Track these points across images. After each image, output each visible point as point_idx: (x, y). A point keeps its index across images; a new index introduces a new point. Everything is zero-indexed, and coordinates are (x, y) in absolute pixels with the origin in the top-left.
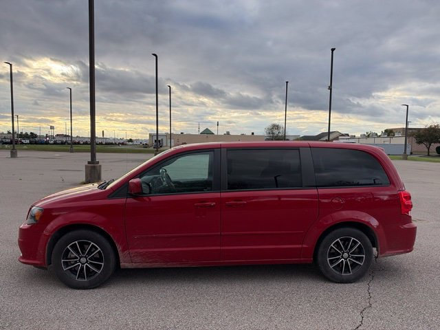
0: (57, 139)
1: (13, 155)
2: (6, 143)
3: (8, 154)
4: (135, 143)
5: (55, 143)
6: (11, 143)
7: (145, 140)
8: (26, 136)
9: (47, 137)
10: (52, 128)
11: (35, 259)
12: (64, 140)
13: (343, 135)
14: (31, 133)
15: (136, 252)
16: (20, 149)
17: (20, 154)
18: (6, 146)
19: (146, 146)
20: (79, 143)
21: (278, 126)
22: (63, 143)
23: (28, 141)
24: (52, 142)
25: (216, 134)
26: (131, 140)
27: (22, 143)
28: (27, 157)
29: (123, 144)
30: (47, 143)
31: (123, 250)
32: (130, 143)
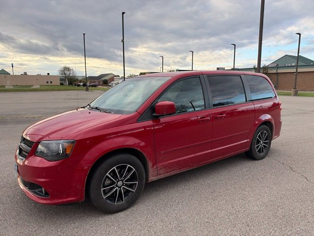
13: (116, 76)
15: (161, 166)
21: (69, 68)
25: (12, 74)
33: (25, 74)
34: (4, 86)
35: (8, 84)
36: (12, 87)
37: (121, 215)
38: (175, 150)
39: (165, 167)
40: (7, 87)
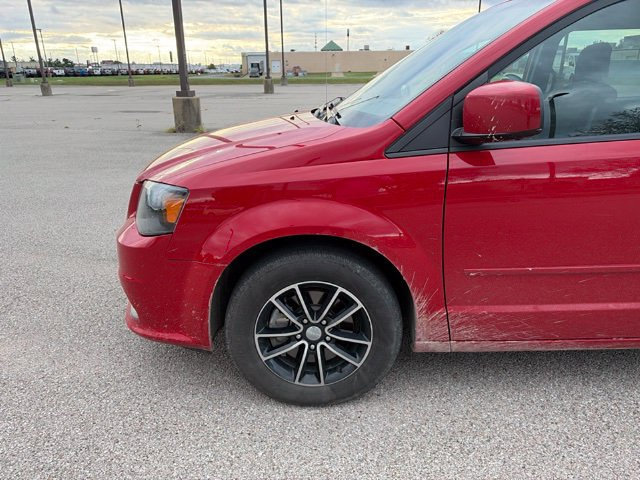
0: (104, 67)
1: (46, 92)
2: (31, 76)
3: (38, 90)
4: (219, 71)
5: (103, 74)
6: (39, 75)
7: (235, 66)
8: (57, 64)
9: (88, 65)
10: (94, 50)
11: (175, 328)
12: (115, 68)
14: (64, 60)
15: (468, 314)
16: (53, 84)
17: (55, 90)
18: (32, 80)
19: (237, 74)
20: (137, 73)
22: (114, 74)
23: (62, 72)
24: (98, 72)
26: (212, 67)
27: (54, 75)
28: (66, 95)
29: (202, 72)
30: (91, 74)
31: (431, 309)
32: (213, 71)
33: (367, 48)
34: (330, 74)
35: (337, 70)
36: (342, 76)
37: (307, 416)
38: (530, 274)
39: (481, 322)
40: (334, 76)
